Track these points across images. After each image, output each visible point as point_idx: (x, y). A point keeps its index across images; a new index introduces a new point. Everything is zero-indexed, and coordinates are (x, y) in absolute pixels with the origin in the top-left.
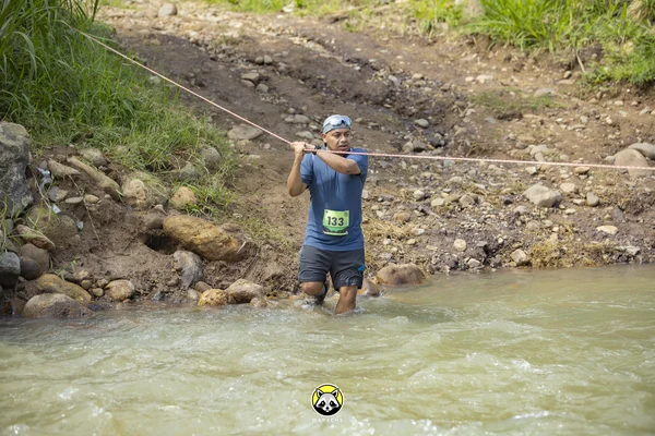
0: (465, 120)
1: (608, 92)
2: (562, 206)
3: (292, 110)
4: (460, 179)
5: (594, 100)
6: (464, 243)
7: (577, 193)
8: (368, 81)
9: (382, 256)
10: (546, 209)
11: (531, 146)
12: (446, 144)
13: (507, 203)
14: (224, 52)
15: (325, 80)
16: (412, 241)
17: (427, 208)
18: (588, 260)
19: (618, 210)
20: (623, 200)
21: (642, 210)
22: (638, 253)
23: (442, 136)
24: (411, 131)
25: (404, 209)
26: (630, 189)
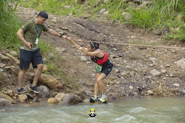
0: (129, 49)
1: (172, 43)
2: (162, 77)
4: (129, 67)
5: (168, 45)
6: (132, 87)
7: (166, 73)
8: (97, 36)
9: (106, 90)
10: (157, 78)
11: (150, 58)
12: (123, 56)
13: (145, 75)
14: (52, 25)
15: (84, 35)
16: (116, 86)
17: (119, 76)
18: (171, 94)
19: (179, 79)
20: (181, 76)
23: (122, 53)
24: (112, 52)
25: (113, 76)
26: (183, 72)
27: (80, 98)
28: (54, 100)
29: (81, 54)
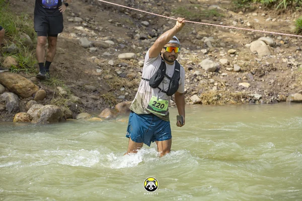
0: (169, 22)
1: (249, 8)
2: (220, 72)
3: (73, 14)
5: (241, 12)
7: (229, 64)
9: (120, 97)
10: (211, 73)
11: (205, 38)
13: (190, 69)
16: (136, 89)
18: (233, 102)
19: (251, 74)
20: (254, 69)
21: (264, 74)
22: (261, 98)
23: (156, 30)
24: (139, 28)
25: (133, 72)
26: (258, 62)
27: (70, 112)
28: (25, 116)
29: (83, 34)
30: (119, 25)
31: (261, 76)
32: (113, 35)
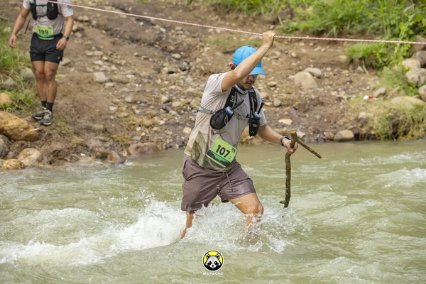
0: (203, 54)
3: (94, 48)
4: (194, 89)
7: (267, 98)
8: (147, 31)
9: (134, 138)
15: (120, 31)
16: (155, 129)
17: (168, 108)
19: (293, 109)
20: (297, 103)
21: (308, 110)
22: (304, 136)
23: (188, 64)
24: (169, 60)
25: (153, 109)
26: (302, 96)
28: (15, 163)
29: (101, 69)
30: (145, 59)
31: (305, 112)
32: (137, 69)
